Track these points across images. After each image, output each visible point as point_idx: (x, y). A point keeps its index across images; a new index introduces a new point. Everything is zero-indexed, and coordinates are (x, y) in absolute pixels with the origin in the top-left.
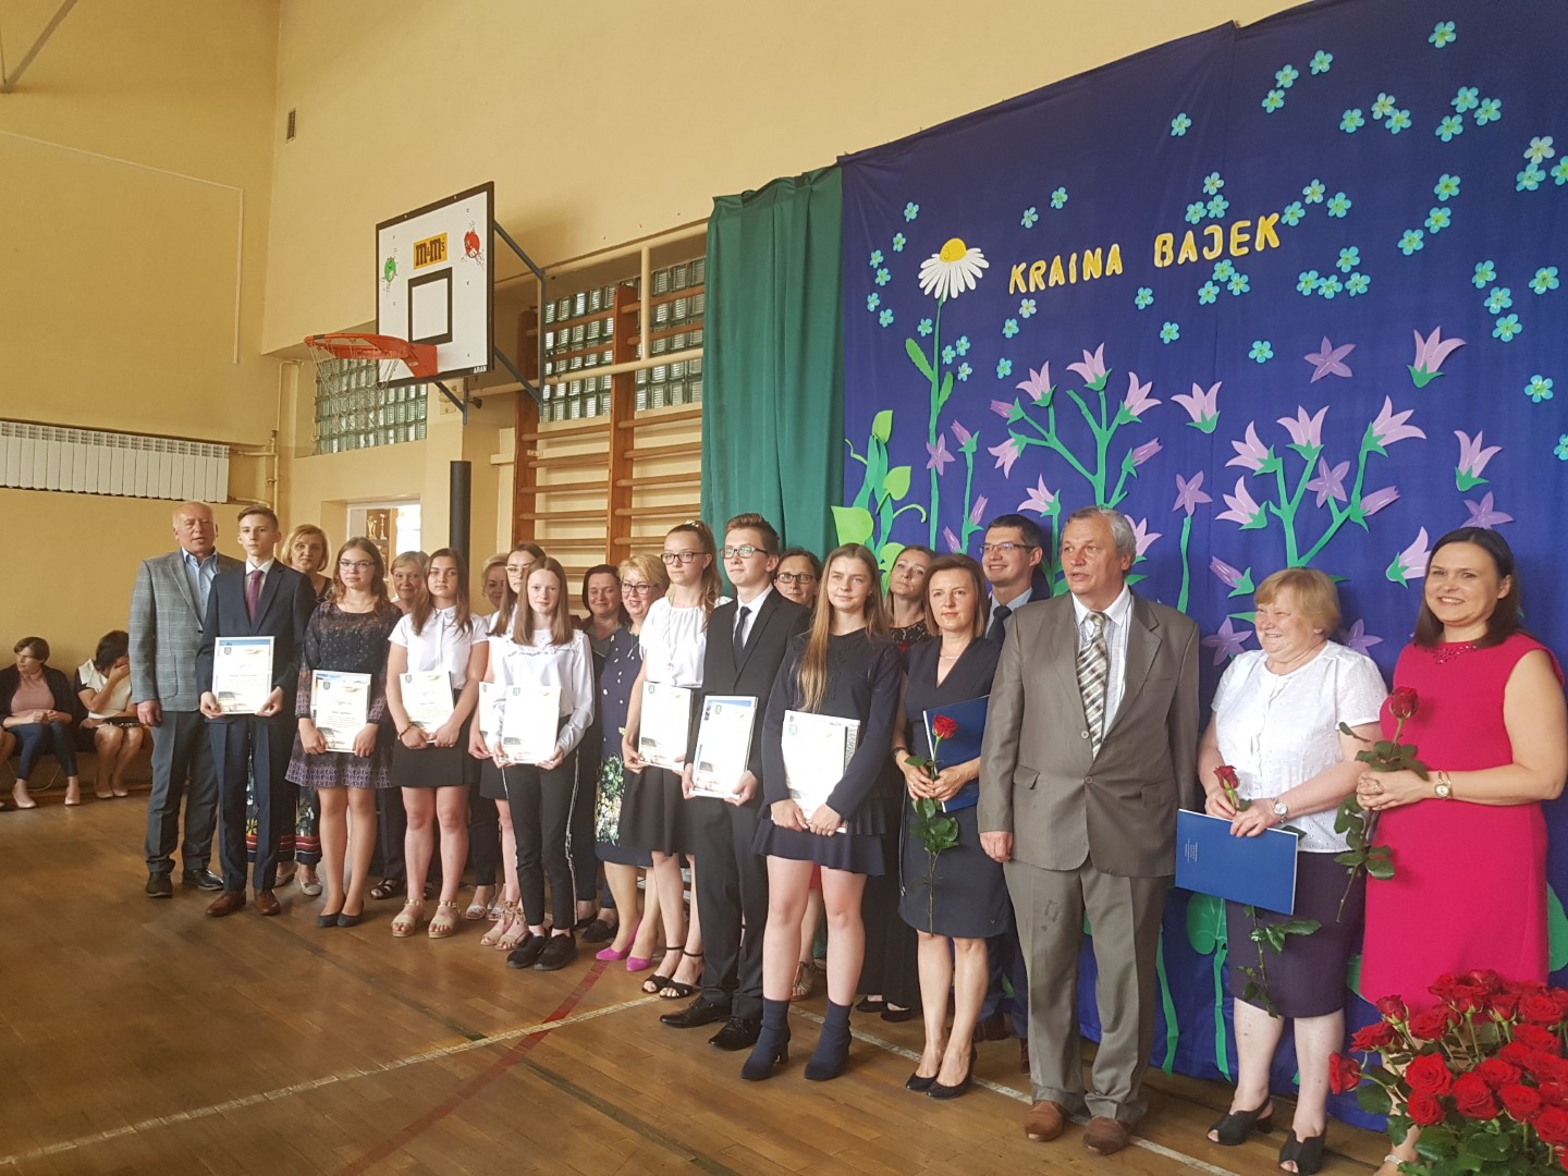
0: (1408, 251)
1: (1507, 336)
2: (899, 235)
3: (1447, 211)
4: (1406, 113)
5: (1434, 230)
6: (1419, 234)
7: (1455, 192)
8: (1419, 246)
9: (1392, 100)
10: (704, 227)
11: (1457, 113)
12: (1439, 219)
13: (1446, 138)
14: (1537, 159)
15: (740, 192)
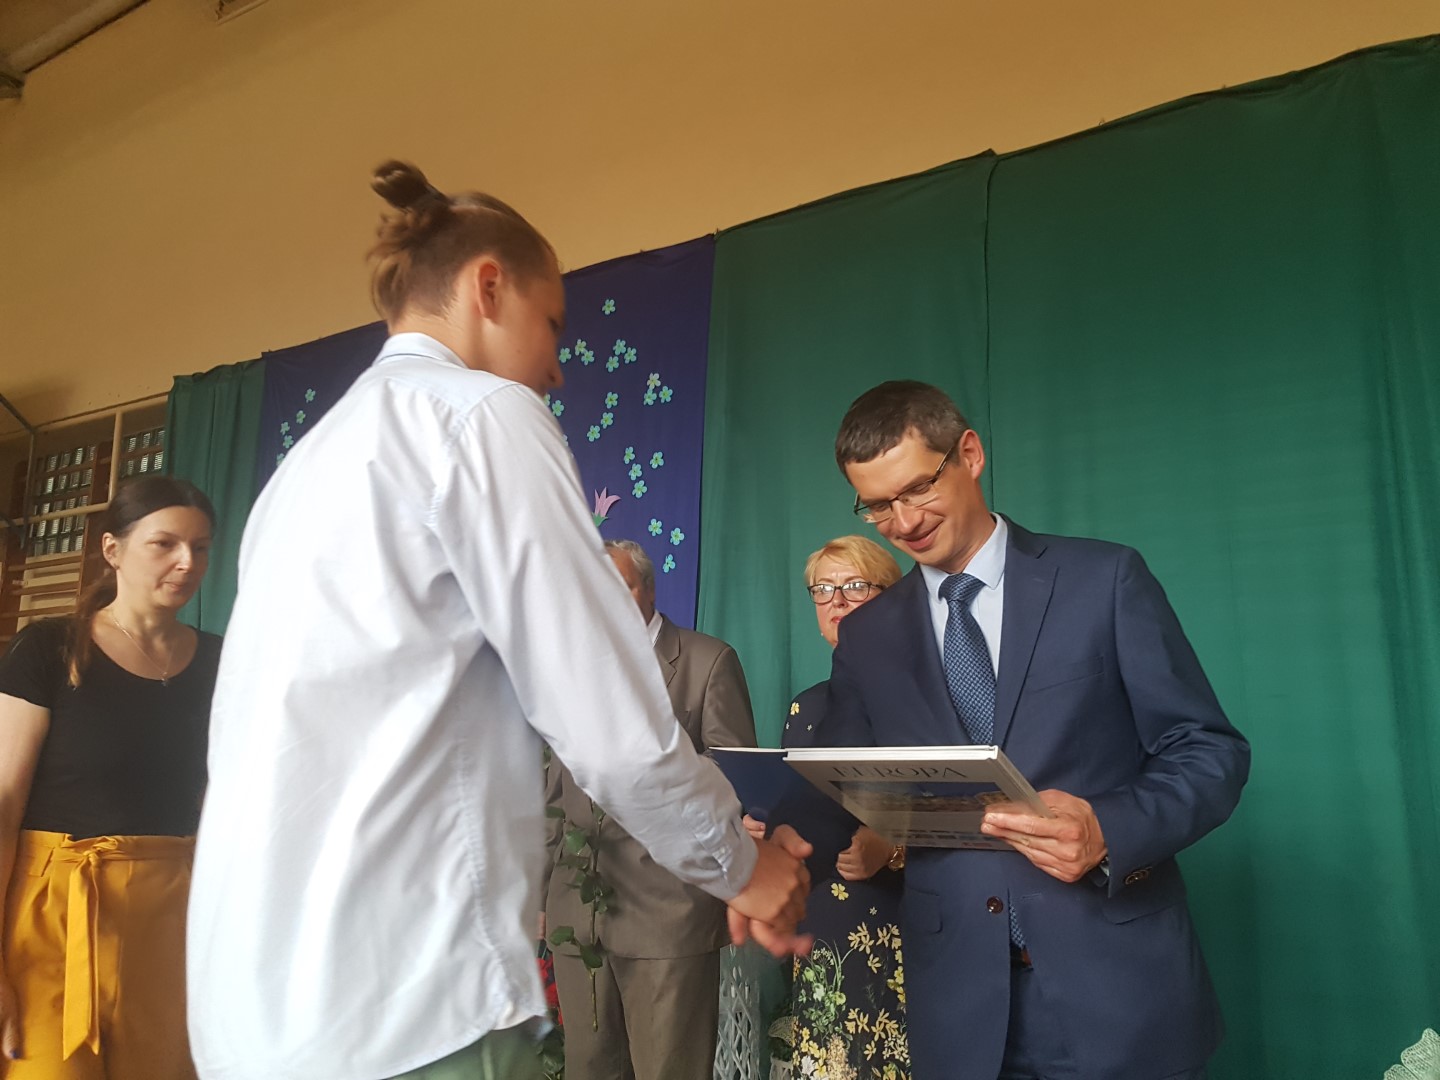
0: (591, 439)
1: (639, 495)
2: (301, 412)
3: (611, 415)
4: (591, 353)
5: (605, 427)
6: (597, 429)
7: (615, 403)
8: (598, 436)
9: (584, 344)
10: (165, 398)
11: (618, 356)
12: (607, 419)
13: (611, 370)
14: (652, 387)
15: (192, 373)
